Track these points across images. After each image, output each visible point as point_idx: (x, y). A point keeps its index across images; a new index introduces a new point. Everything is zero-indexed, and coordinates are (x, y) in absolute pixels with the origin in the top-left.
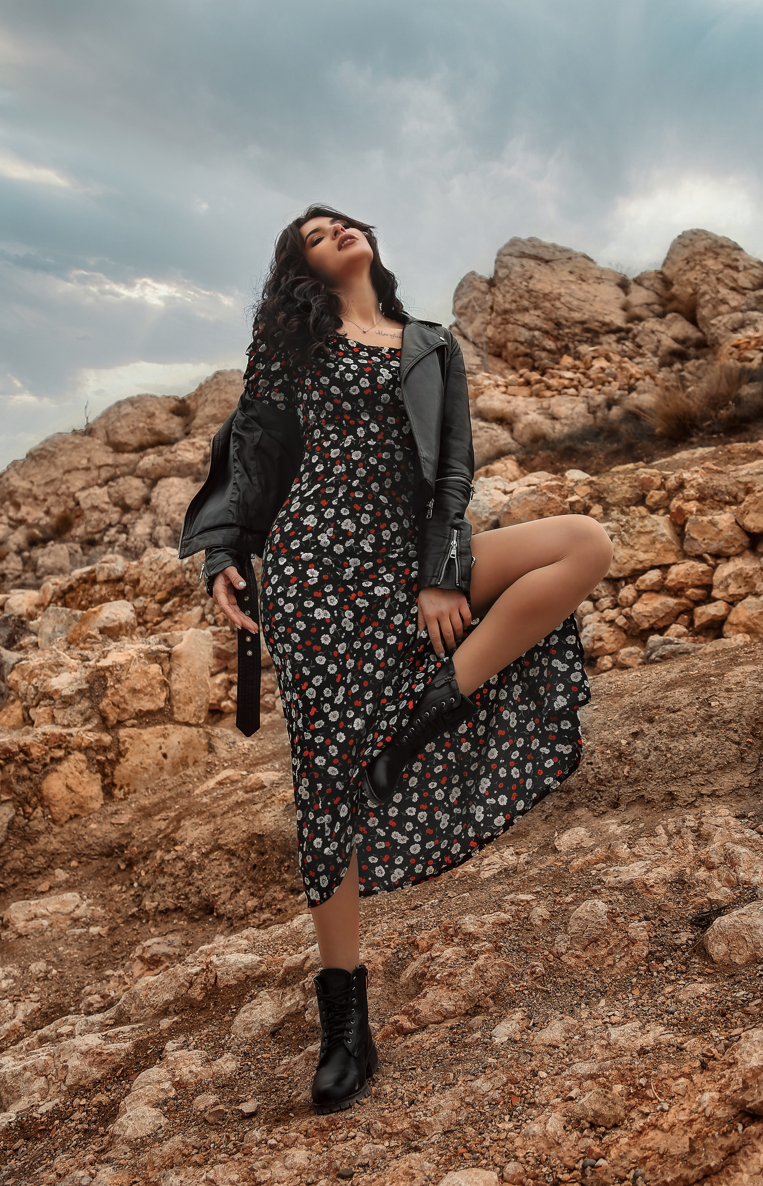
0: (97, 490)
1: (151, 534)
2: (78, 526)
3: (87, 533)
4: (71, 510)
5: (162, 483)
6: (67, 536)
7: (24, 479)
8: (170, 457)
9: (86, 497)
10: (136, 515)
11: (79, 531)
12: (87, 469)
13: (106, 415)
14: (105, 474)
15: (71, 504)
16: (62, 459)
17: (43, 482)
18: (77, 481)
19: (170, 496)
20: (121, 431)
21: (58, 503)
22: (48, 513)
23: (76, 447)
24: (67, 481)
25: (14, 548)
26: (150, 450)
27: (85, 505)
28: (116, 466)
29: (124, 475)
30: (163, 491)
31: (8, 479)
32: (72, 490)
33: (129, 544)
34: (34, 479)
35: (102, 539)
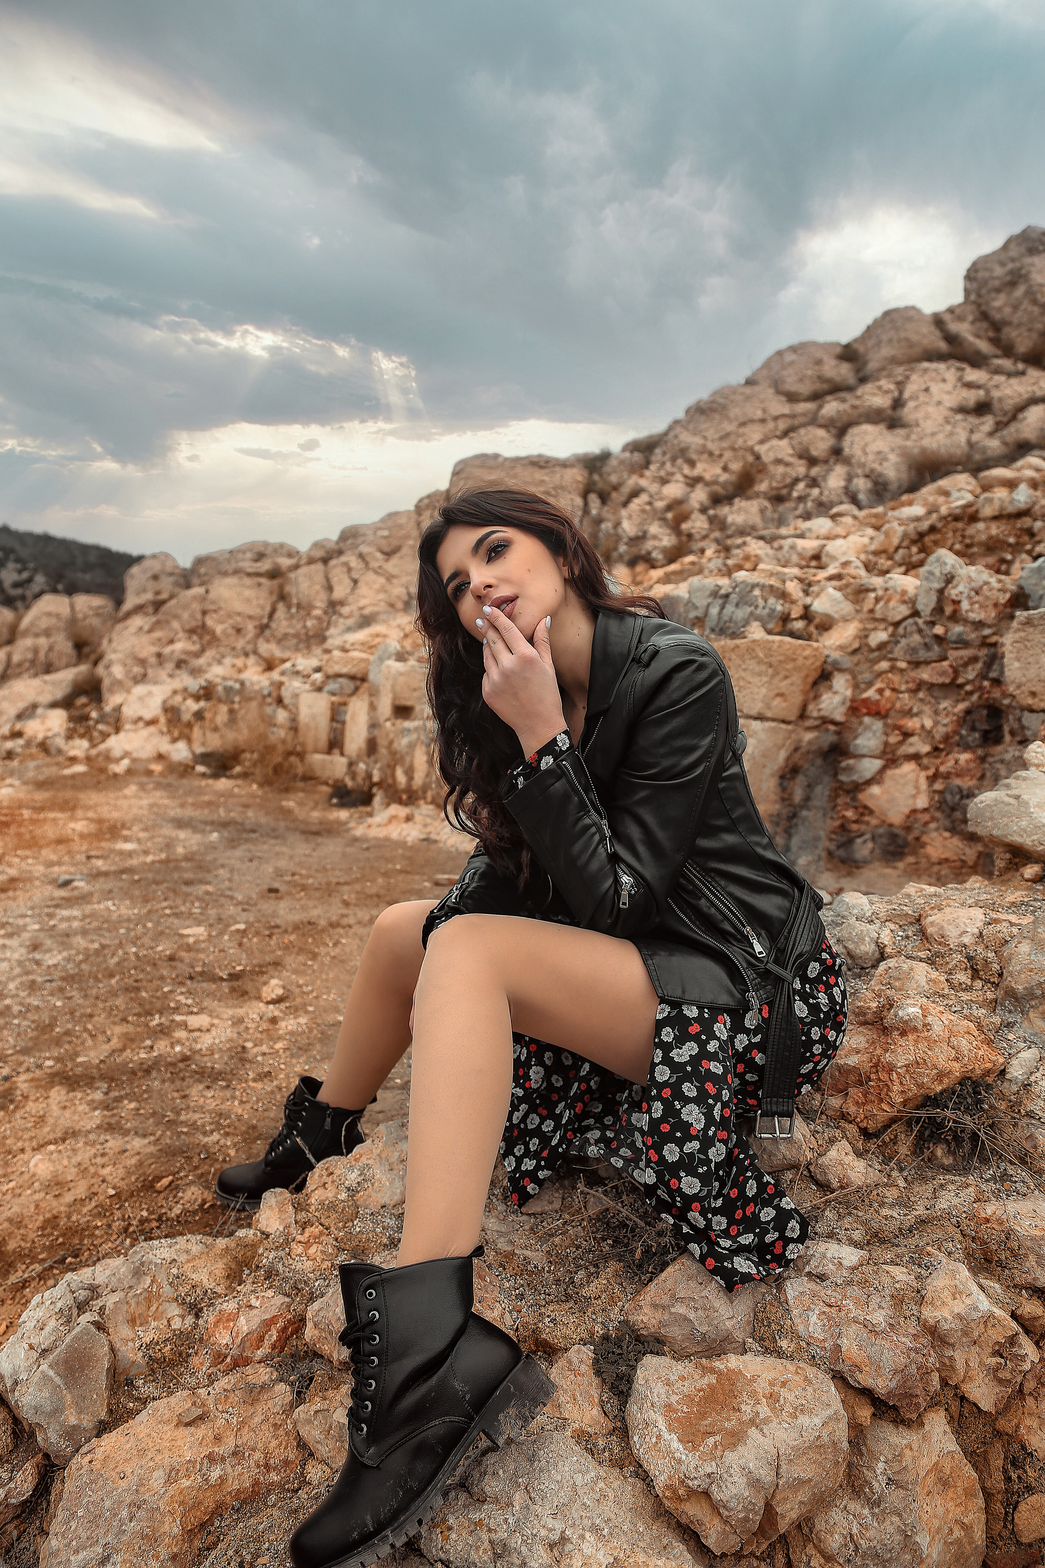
0: (775, 442)
1: (846, 488)
2: (761, 481)
3: (772, 489)
4: (751, 465)
5: (854, 431)
6: (750, 493)
7: (695, 434)
8: (857, 403)
9: (769, 450)
10: (825, 467)
11: (763, 487)
12: (763, 421)
13: (767, 365)
14: (782, 425)
15: (750, 458)
16: (735, 412)
17: (717, 436)
18: (754, 434)
19: (866, 445)
20: (789, 380)
21: (736, 458)
22: (725, 469)
23: (748, 398)
24: (743, 435)
25: (697, 506)
26: (829, 398)
27: (767, 458)
28: (793, 416)
29: (803, 425)
30: (857, 439)
31: (676, 437)
32: (750, 443)
33: (824, 499)
34: (706, 434)
35: (790, 494)
